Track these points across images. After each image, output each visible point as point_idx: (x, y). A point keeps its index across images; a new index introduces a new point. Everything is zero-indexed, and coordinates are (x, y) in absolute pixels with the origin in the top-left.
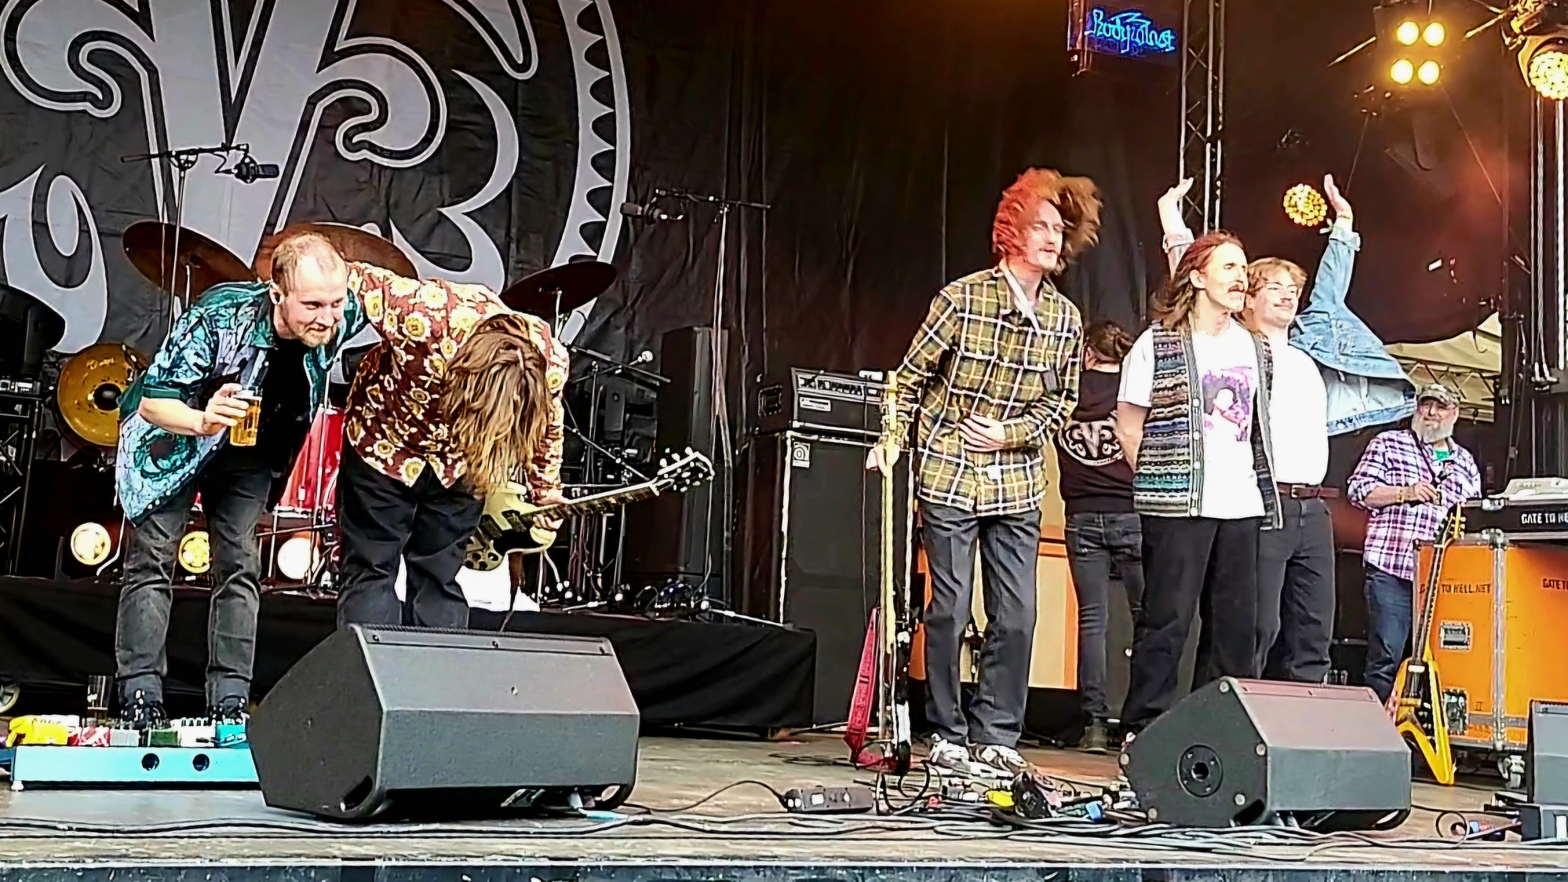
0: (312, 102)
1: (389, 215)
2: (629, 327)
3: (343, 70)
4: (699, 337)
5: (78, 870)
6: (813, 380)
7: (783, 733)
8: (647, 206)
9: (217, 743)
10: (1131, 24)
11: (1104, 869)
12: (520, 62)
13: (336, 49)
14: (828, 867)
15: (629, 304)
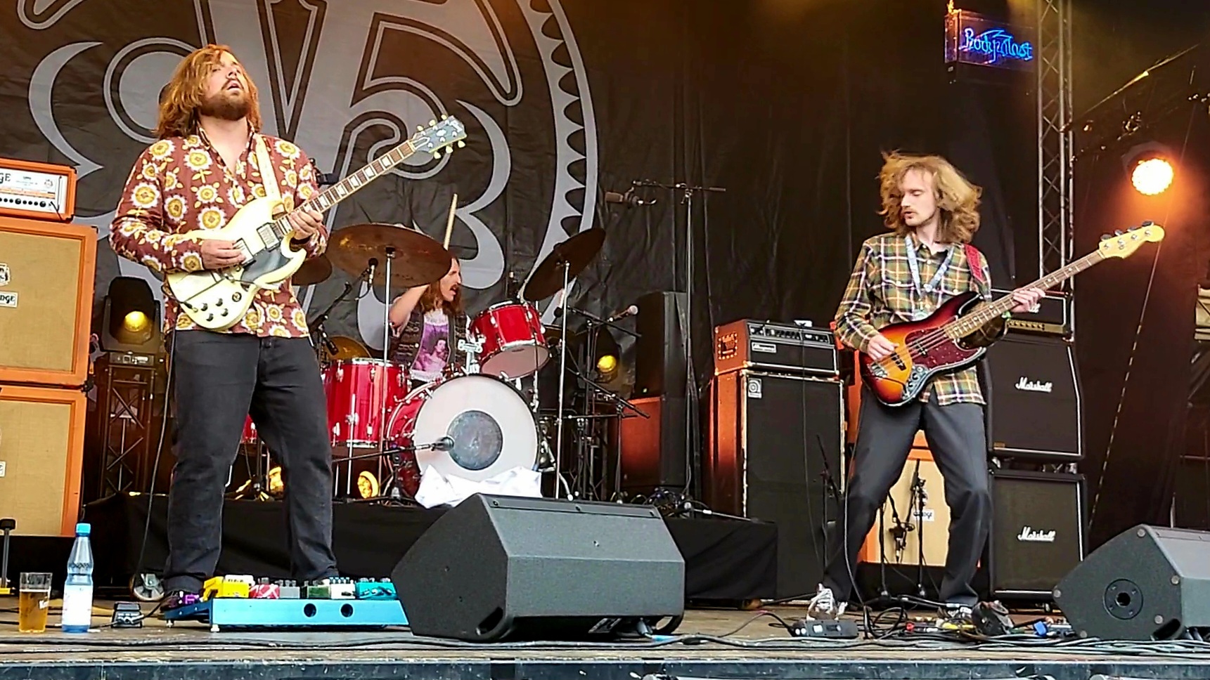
0: (348, 130)
1: (412, 217)
2: (603, 298)
3: (371, 103)
4: (666, 299)
5: (302, 666)
6: (761, 329)
7: (754, 604)
8: (627, 194)
9: (357, 596)
10: (997, 39)
11: (1061, 665)
12: (508, 92)
13: (364, 88)
14: (851, 664)
15: (602, 280)
